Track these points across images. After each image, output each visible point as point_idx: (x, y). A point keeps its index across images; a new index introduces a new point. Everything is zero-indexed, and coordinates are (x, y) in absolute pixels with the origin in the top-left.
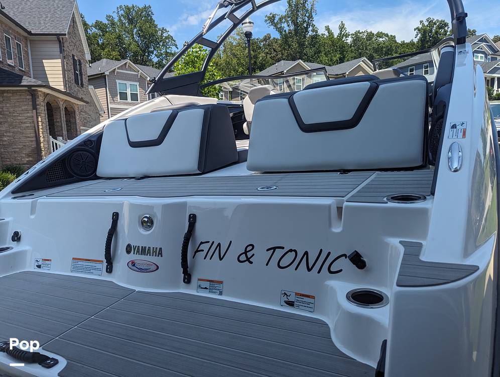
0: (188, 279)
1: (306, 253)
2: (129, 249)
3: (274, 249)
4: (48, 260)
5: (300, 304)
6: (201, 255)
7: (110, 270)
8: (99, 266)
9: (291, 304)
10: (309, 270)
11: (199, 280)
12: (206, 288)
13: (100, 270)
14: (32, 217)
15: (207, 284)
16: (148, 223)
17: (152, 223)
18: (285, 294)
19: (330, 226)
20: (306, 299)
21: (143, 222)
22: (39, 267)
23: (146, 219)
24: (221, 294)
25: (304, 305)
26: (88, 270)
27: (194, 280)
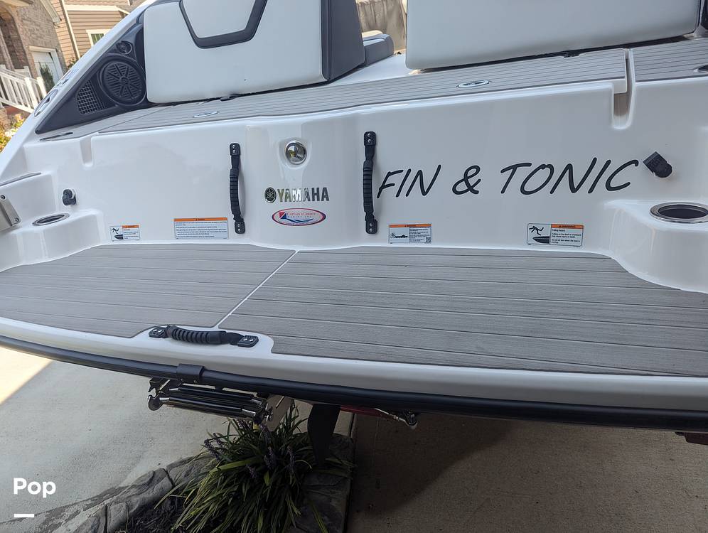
0: (372, 225)
1: (569, 167)
2: (271, 195)
3: (514, 168)
4: (133, 227)
5: (558, 238)
6: (389, 193)
7: (240, 227)
8: (220, 225)
9: (544, 240)
10: (574, 190)
11: (391, 226)
12: (403, 236)
13: (224, 231)
14: (88, 165)
15: (406, 231)
16: (297, 153)
17: (304, 152)
18: (534, 228)
19: (610, 122)
20: (568, 231)
21: (288, 153)
22: (120, 237)
23: (292, 148)
24: (429, 240)
25: (565, 239)
26: (204, 233)
27: (383, 227)
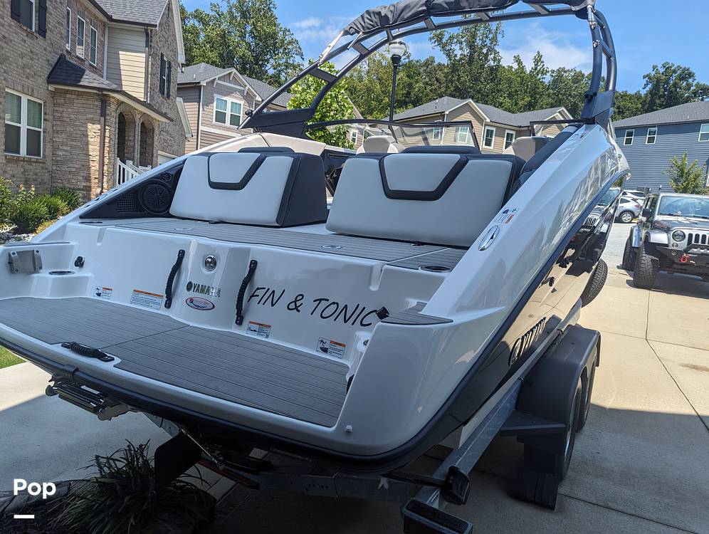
0: (240, 321)
1: (346, 306)
2: (189, 286)
3: (320, 300)
4: (109, 289)
5: (332, 351)
6: (256, 300)
7: (168, 305)
8: (158, 300)
9: (325, 350)
10: (345, 321)
11: (250, 322)
12: (255, 331)
13: (159, 304)
14: (99, 244)
15: (256, 327)
16: (211, 264)
17: (215, 264)
18: (322, 341)
19: (369, 284)
20: (338, 347)
21: (207, 262)
22: (99, 295)
23: (210, 260)
24: (267, 336)
25: (335, 352)
26: (147, 303)
27: (246, 322)
